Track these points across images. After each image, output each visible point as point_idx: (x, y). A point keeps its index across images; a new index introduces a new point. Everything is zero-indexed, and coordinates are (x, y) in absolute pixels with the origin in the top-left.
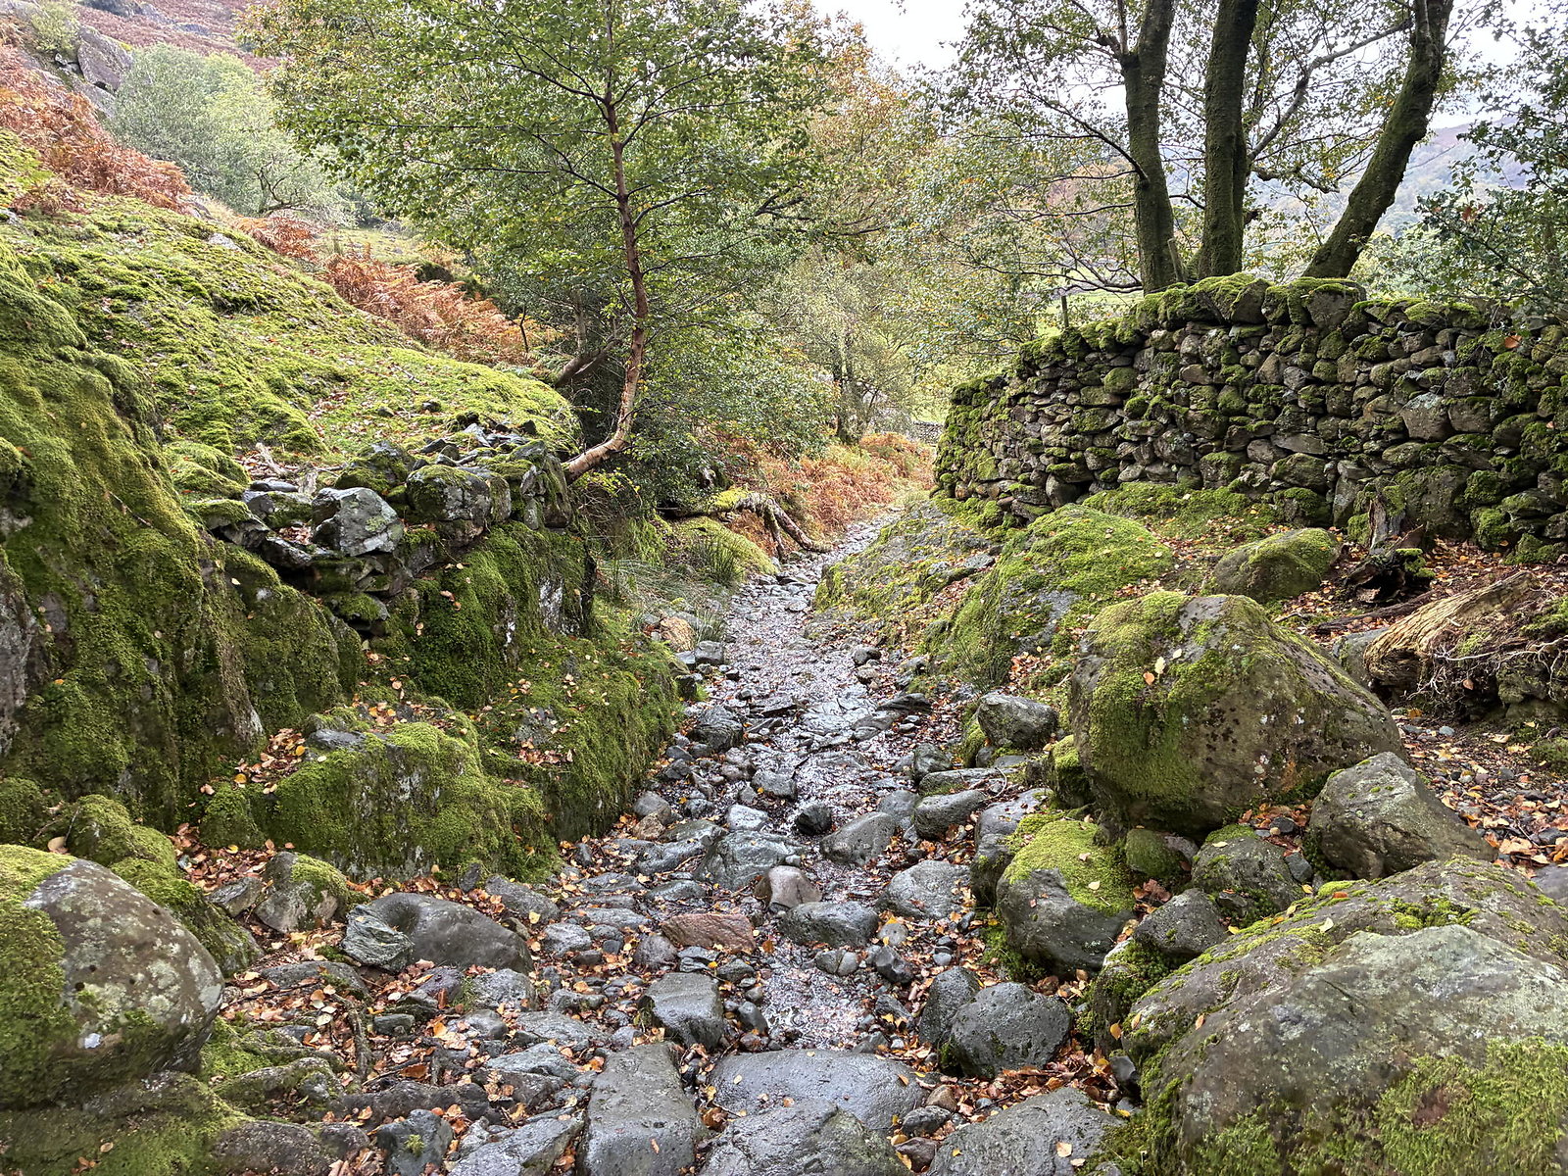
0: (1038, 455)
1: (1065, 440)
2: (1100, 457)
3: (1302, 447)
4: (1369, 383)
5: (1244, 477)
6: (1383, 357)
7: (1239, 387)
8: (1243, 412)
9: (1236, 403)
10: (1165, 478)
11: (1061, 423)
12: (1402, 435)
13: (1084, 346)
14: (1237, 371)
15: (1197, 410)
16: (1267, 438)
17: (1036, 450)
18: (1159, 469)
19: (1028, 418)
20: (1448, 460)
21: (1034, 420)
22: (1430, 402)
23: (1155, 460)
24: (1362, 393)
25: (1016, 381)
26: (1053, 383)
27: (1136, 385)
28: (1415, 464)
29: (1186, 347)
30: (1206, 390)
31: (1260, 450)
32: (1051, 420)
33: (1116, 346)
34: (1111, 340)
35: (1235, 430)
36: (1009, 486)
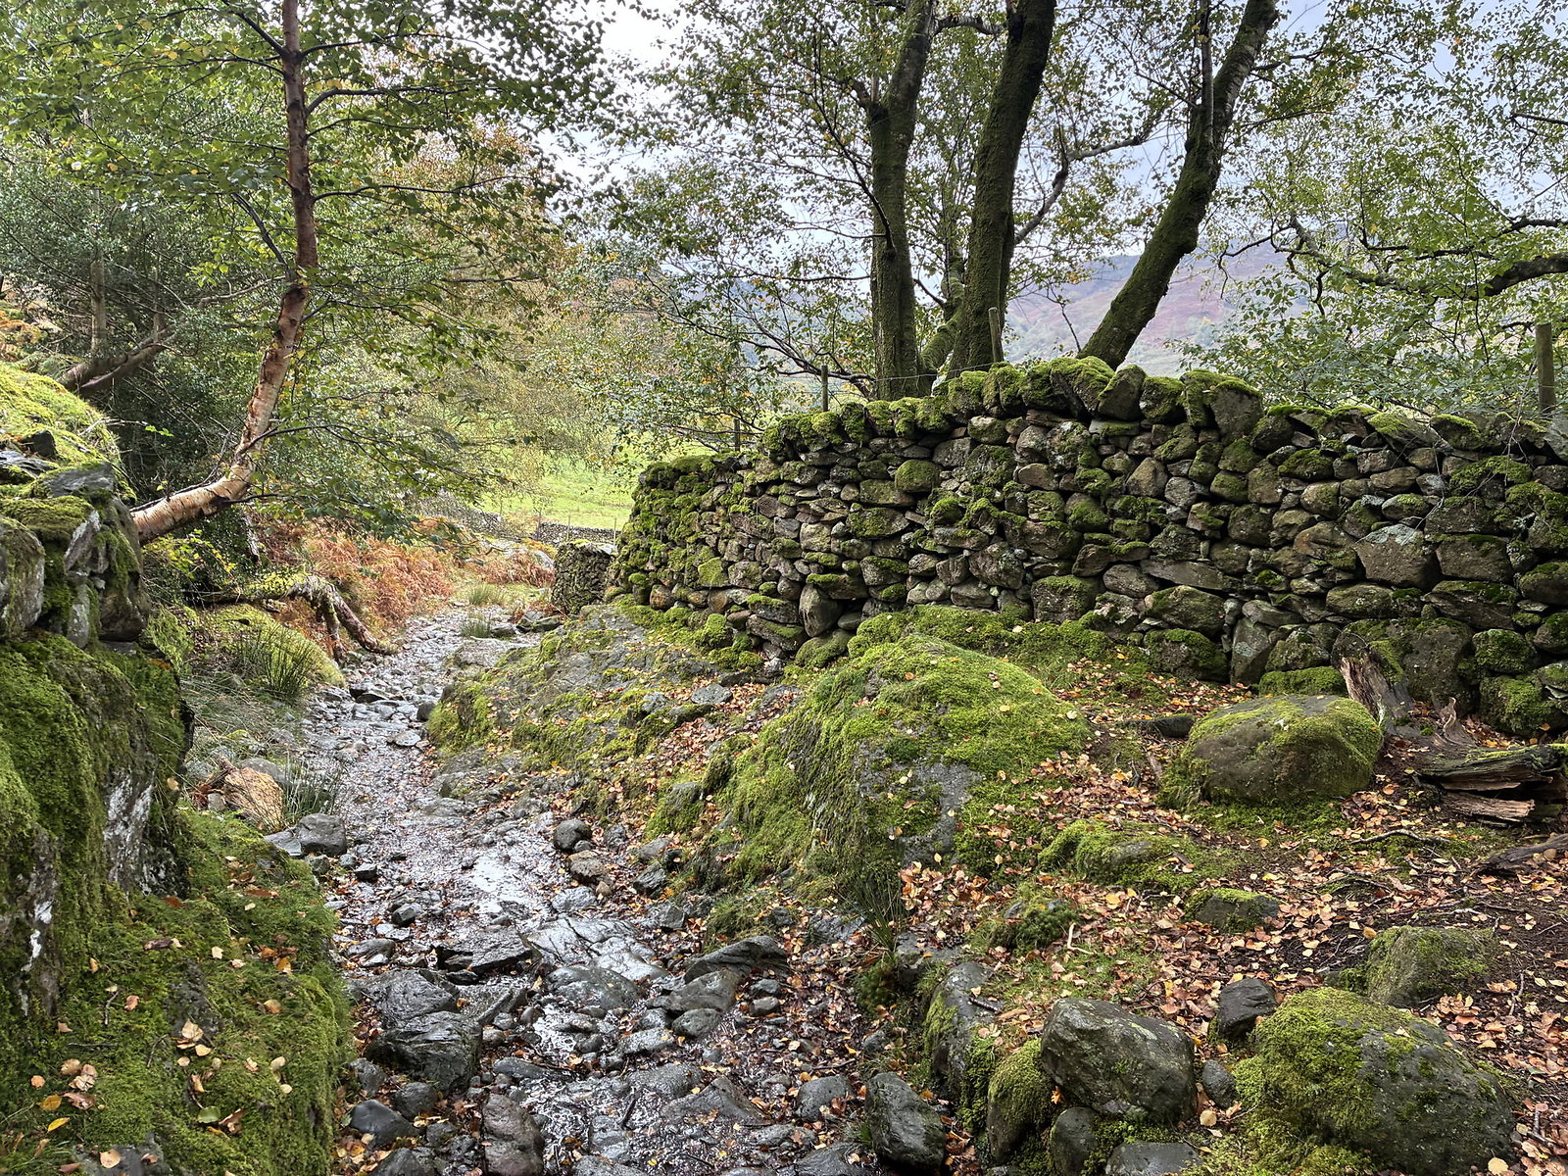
0: (792, 561)
1: (835, 545)
2: (885, 571)
3: (1188, 583)
4: (1300, 507)
5: (1105, 610)
6: (1324, 476)
7: (1100, 496)
8: (1104, 528)
9: (1096, 516)
10: (978, 603)
11: (831, 524)
12: (1357, 574)
13: (873, 428)
14: (1100, 478)
15: (1037, 521)
16: (1136, 564)
17: (791, 554)
18: (972, 591)
19: (781, 512)
21: (792, 514)
23: (968, 578)
24: (1288, 517)
26: (824, 471)
27: (938, 482)
28: (1385, 613)
29: (1028, 439)
30: (1052, 498)
31: (1125, 578)
32: (817, 518)
33: (917, 432)
34: (912, 424)
35: (1092, 551)
36: (744, 597)
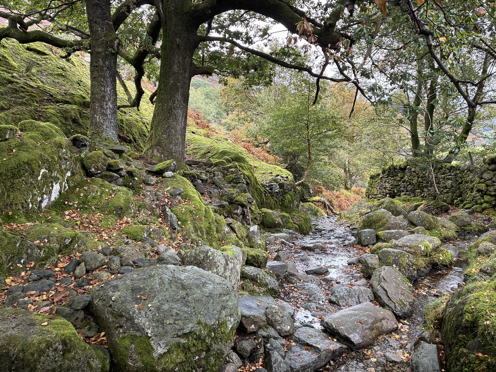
0: (385, 190)
1: (391, 187)
2: (397, 190)
4: (442, 178)
5: (422, 195)
6: (444, 174)
7: (422, 177)
9: (421, 181)
10: (409, 195)
11: (390, 183)
12: (446, 187)
13: (395, 169)
14: (422, 175)
15: (414, 182)
16: (427, 187)
17: (385, 188)
18: (408, 193)
19: (384, 182)
20: (451, 192)
22: (450, 182)
23: (407, 191)
24: (441, 180)
25: (381, 174)
26: (389, 175)
27: (405, 176)
28: (447, 192)
29: (413, 170)
30: (416, 178)
31: (425, 190)
32: (388, 183)
33: (400, 168)
34: (400, 167)
35: (421, 186)
36: (380, 196)
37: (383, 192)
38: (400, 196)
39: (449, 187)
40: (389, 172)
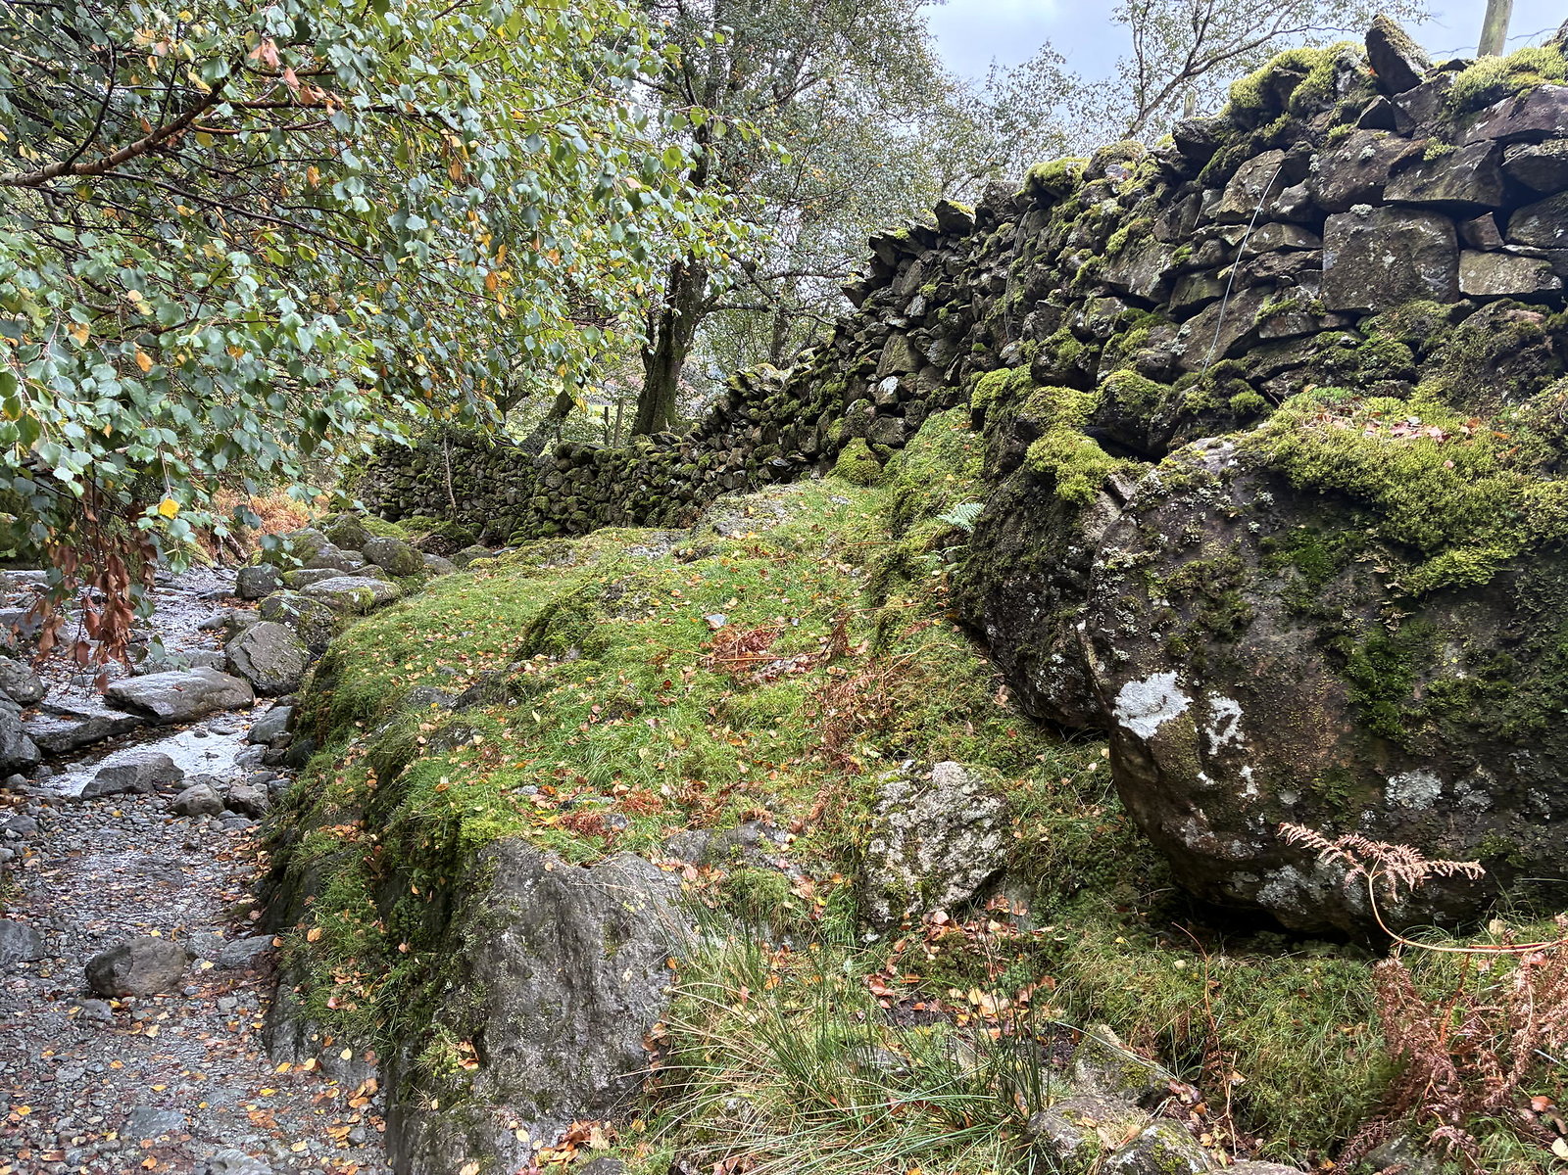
0: (378, 498)
1: (391, 491)
2: (406, 502)
3: (479, 504)
4: (500, 480)
6: (504, 471)
7: (462, 474)
10: (432, 515)
11: (390, 482)
12: (505, 502)
14: (461, 468)
17: (377, 494)
18: (428, 510)
19: (376, 477)
21: (378, 479)
23: (428, 505)
25: (372, 457)
26: (388, 461)
28: (506, 514)
32: (385, 480)
37: (373, 505)
38: (410, 515)
39: (510, 501)
40: (390, 452)
